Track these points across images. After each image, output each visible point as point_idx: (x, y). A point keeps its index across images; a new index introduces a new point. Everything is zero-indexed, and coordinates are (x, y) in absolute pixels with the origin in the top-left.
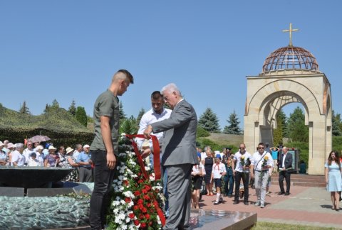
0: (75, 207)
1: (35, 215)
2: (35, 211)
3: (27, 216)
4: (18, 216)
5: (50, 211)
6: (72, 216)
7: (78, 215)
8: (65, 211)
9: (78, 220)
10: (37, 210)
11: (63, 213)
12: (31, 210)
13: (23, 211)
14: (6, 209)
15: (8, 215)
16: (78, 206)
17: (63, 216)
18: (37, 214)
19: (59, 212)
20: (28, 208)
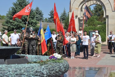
0: (43, 68)
1: (25, 74)
2: (25, 72)
3: (21, 75)
4: (16, 75)
5: (32, 71)
6: (43, 74)
7: (45, 73)
8: (39, 71)
9: (45, 76)
10: (26, 71)
11: (38, 72)
12: (22, 71)
13: (18, 72)
14: (10, 72)
15: (11, 75)
16: (44, 68)
17: (39, 74)
18: (26, 74)
19: (36, 72)
20: (21, 70)
